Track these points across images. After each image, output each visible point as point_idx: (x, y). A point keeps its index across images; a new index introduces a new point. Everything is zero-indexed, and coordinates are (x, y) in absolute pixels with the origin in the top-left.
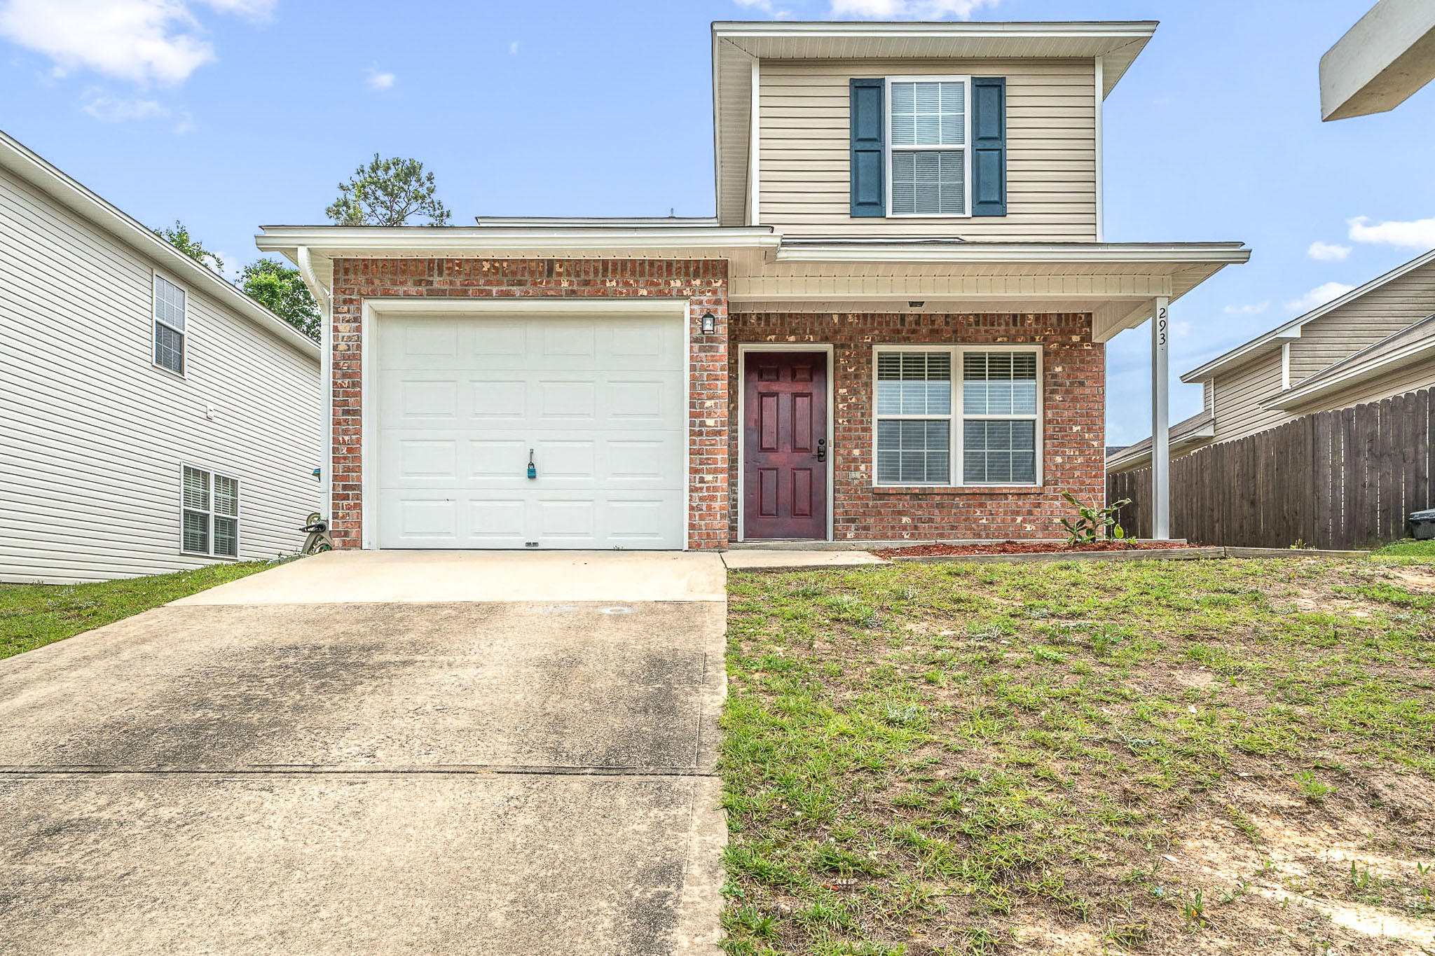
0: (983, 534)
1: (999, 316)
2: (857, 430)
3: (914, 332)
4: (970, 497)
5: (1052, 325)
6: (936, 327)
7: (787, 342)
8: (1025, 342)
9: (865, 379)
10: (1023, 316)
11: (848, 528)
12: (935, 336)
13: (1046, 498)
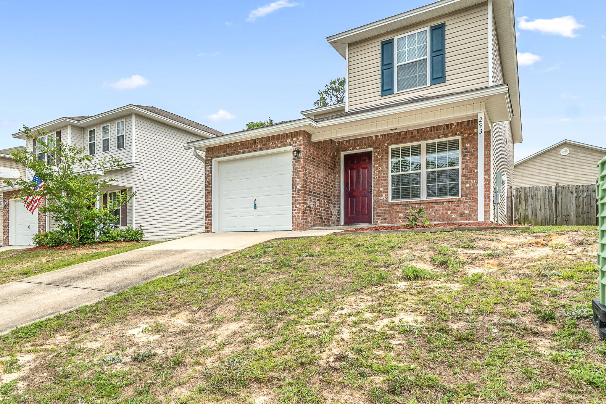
0: (433, 219)
1: (440, 126)
2: (382, 180)
3: (404, 138)
4: (428, 204)
5: (465, 126)
6: (413, 135)
7: (356, 149)
8: (452, 136)
9: (385, 160)
10: (451, 125)
11: (378, 219)
12: (413, 138)
13: (462, 202)
